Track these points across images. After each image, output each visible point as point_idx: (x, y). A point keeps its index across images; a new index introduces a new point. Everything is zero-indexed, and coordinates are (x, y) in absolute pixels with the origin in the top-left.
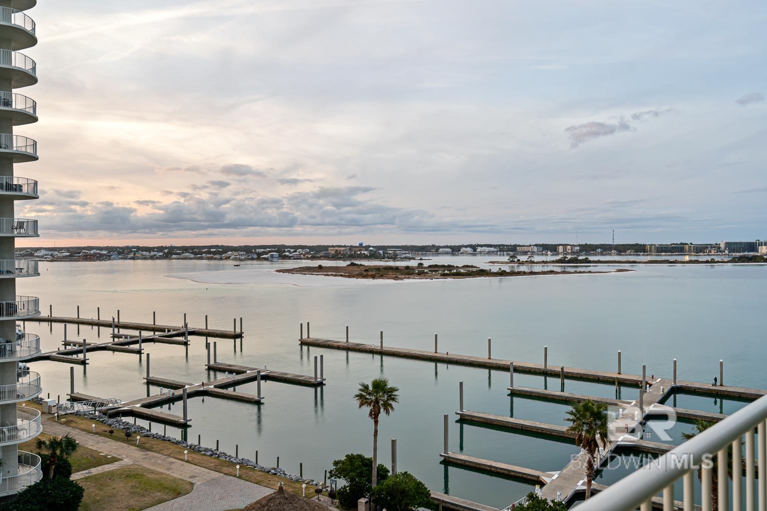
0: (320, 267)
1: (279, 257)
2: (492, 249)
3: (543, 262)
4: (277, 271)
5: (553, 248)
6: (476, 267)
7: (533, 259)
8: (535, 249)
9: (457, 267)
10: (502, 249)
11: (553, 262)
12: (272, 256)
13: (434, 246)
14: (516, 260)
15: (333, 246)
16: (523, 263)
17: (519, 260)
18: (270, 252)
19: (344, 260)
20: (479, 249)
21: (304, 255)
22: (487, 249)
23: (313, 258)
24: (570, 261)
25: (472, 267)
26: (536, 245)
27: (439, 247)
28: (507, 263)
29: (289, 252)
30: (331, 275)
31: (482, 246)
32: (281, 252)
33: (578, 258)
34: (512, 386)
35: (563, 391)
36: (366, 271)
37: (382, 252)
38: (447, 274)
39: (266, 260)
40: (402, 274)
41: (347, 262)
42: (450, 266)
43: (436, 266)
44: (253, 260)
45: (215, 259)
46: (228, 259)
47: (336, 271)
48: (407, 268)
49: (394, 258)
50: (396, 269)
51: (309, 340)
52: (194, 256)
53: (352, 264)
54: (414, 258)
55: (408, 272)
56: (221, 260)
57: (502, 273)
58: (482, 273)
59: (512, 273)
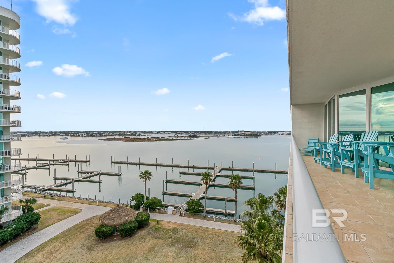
0: (115, 138)
1: (99, 135)
2: (170, 132)
3: (185, 136)
4: (99, 140)
5: (187, 132)
6: (165, 138)
7: (182, 135)
8: (182, 132)
9: (160, 138)
10: (172, 132)
11: (187, 136)
12: (96, 135)
13: (152, 132)
14: (177, 136)
15: (118, 132)
16: (179, 137)
17: (178, 136)
18: (95, 133)
19: (122, 136)
20: (166, 132)
21: (108, 134)
22: (168, 132)
23: (111, 135)
24: (192, 136)
25: (164, 138)
26: (182, 131)
27: (153, 132)
28: (174, 136)
29: (102, 133)
30: (119, 141)
31: (166, 131)
32: (100, 134)
33: (194, 135)
34: (180, 171)
35: (194, 172)
36: (130, 139)
37: (135, 133)
38: (157, 140)
39: (94, 136)
40: (142, 140)
41: (124, 137)
42: (157, 138)
43: (153, 138)
44: (89, 136)
45: (74, 136)
46: (79, 136)
47: (120, 140)
48: (144, 138)
49: (139, 135)
50: (141, 139)
51: (114, 161)
52: (65, 135)
53: (126, 137)
54: (145, 135)
55: (144, 140)
56: (76, 136)
57: (173, 140)
58: (167, 140)
59: (176, 140)
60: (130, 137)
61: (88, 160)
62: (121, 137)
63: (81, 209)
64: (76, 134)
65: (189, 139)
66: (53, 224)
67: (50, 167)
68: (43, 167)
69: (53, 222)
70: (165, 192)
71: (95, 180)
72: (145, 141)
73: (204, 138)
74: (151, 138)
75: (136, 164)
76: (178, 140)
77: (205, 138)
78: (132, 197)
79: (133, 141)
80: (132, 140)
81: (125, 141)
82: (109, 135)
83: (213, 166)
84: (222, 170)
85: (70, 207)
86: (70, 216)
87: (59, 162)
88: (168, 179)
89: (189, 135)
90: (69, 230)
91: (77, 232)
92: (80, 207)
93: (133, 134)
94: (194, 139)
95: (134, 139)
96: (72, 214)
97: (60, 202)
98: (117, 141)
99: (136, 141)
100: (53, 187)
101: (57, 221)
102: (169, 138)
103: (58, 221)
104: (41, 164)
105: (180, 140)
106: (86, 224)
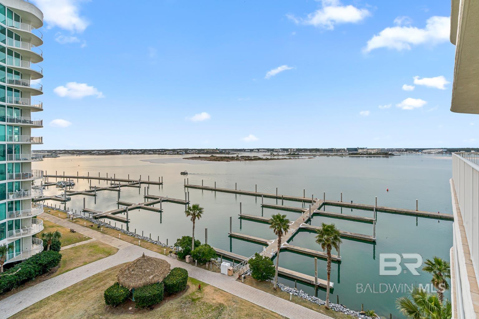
0: (200, 157)
2: (265, 150)
3: (283, 155)
4: (183, 158)
5: (287, 150)
6: (258, 157)
7: (279, 154)
8: (280, 150)
9: (251, 157)
10: (268, 150)
11: (286, 155)
12: (182, 153)
13: (244, 149)
14: (273, 154)
16: (275, 155)
17: (274, 154)
19: (210, 154)
20: (260, 150)
21: (195, 152)
22: (263, 150)
23: (198, 153)
24: (292, 155)
25: (257, 157)
26: (281, 149)
29: (189, 151)
30: (203, 160)
31: (261, 149)
32: (186, 151)
33: (295, 153)
34: (262, 203)
35: (282, 205)
36: (217, 158)
37: (224, 151)
38: (247, 160)
39: (180, 154)
40: (230, 159)
41: (211, 155)
42: (248, 156)
43: (243, 156)
44: (175, 154)
45: (161, 154)
46: (166, 154)
47: (205, 158)
48: (232, 157)
49: (228, 153)
50: (228, 158)
51: (188, 185)
52: (153, 153)
53: (212, 156)
54: (236, 154)
55: (232, 159)
56: (163, 154)
57: (267, 159)
58: (260, 159)
59: (271, 159)
60: (218, 155)
61: (161, 182)
62: (209, 156)
63: (118, 249)
64: (163, 152)
65: (287, 159)
66: (74, 268)
67: (120, 188)
68: (115, 189)
69: (76, 266)
70: (232, 234)
71: (156, 209)
72: (232, 161)
73: (307, 157)
74: (241, 157)
75: (212, 190)
76: (273, 159)
77: (309, 157)
78: (178, 240)
79: (219, 161)
80: (218, 159)
81: (210, 160)
82: (196, 154)
83: (310, 199)
84: (325, 204)
85: (109, 244)
86: (100, 259)
87: (132, 183)
88: (242, 214)
89: (288, 153)
90: (84, 282)
91: (91, 287)
92: (119, 246)
93: (221, 151)
94: (294, 159)
95: (221, 158)
96: (103, 257)
97: (103, 235)
98: (201, 160)
99: (222, 160)
100: (110, 213)
101: (81, 264)
102: (261, 157)
103: (83, 264)
104: (113, 185)
105: (275, 159)
106: (109, 274)
